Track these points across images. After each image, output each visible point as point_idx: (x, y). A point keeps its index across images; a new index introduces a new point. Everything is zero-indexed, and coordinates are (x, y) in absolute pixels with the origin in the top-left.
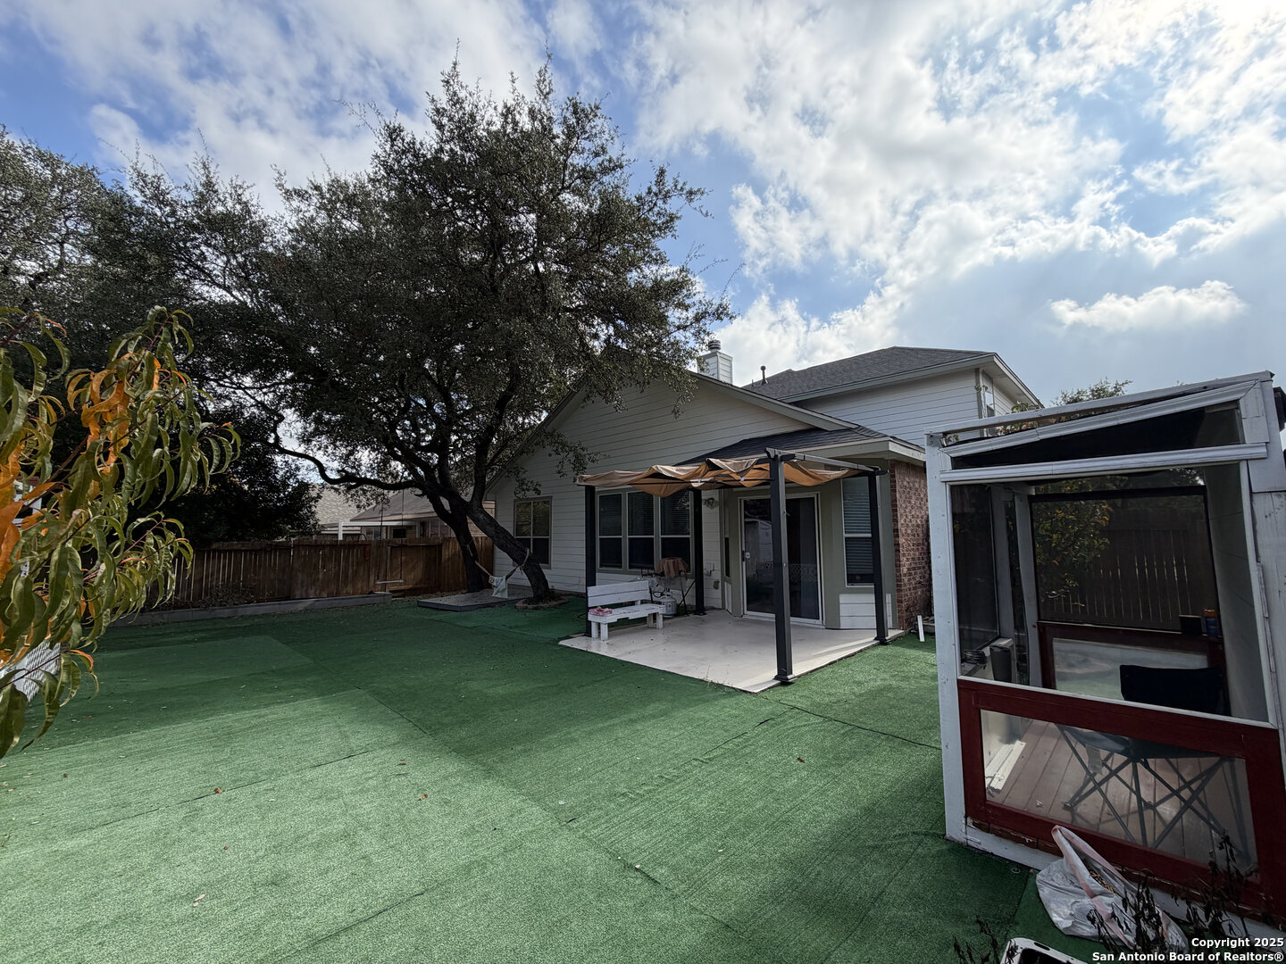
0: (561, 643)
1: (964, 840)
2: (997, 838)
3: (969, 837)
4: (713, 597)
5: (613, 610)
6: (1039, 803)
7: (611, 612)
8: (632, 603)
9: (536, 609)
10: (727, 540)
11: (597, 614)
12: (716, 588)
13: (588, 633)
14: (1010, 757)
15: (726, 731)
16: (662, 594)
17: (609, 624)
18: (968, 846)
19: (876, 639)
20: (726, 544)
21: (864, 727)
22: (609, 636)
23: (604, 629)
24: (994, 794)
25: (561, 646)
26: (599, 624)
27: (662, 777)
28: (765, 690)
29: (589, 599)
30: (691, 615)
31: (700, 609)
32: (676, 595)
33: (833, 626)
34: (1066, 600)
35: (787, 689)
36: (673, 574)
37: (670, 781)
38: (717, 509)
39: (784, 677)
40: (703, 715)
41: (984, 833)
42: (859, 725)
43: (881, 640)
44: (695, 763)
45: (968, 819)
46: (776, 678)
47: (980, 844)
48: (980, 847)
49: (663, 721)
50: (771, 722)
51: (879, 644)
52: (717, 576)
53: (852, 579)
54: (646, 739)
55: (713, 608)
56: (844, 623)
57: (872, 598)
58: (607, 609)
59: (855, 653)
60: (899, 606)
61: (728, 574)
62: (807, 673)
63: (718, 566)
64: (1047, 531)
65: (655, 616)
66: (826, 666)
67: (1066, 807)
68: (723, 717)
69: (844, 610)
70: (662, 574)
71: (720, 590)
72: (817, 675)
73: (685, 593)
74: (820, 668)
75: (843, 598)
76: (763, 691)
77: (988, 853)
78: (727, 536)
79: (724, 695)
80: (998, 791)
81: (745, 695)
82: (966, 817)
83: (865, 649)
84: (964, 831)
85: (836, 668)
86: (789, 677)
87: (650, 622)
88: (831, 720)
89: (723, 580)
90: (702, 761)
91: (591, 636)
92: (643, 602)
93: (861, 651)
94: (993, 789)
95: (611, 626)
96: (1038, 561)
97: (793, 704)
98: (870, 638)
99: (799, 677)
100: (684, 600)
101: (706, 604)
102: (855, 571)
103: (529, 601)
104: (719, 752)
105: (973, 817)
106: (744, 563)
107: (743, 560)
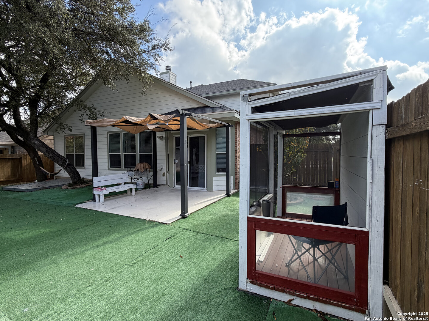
0: (77, 206)
1: (245, 289)
2: (259, 287)
3: (248, 287)
4: (162, 179)
5: (107, 188)
6: (277, 265)
7: (105, 189)
8: (120, 184)
9: (72, 189)
10: (168, 154)
11: (98, 191)
12: (164, 175)
13: (94, 200)
14: (268, 243)
15: (149, 246)
16: (138, 179)
17: (104, 195)
18: (247, 291)
19: (226, 194)
20: (168, 156)
21: (213, 234)
22: (105, 201)
23: (102, 198)
24: (260, 263)
25: (77, 207)
26: (99, 195)
27: (102, 279)
28: (174, 222)
29: (94, 183)
30: (151, 188)
31: (156, 185)
32: (145, 180)
33: (211, 190)
34: (291, 176)
35: (184, 220)
36: (143, 170)
37: (106, 281)
38: (164, 141)
39: (183, 215)
40: (138, 238)
41: (254, 285)
42: (211, 234)
43: (228, 195)
44: (126, 267)
45: (248, 280)
46: (180, 215)
47: (252, 290)
48: (252, 291)
49: (116, 244)
50: (172, 238)
51: (227, 197)
52: (164, 170)
53: (218, 171)
54: (102, 256)
55: (162, 185)
56: (215, 188)
57: (225, 178)
58: (104, 188)
59: (217, 201)
60: (236, 181)
61: (168, 170)
62: (195, 212)
63: (165, 166)
64: (288, 150)
65: (131, 189)
66: (204, 207)
67: (287, 266)
68: (148, 238)
69: (215, 183)
70: (138, 170)
71: (165, 177)
72: (199, 212)
73: (149, 179)
74: (201, 209)
75: (215, 178)
76: (173, 222)
77: (255, 293)
78: (168, 153)
79: (154, 226)
80: (262, 262)
81: (164, 225)
82: (247, 279)
83: (221, 199)
84: (246, 285)
85: (208, 208)
86: (186, 214)
87: (129, 193)
88: (200, 233)
89: (167, 172)
90: (130, 265)
91: (95, 201)
92: (125, 183)
93: (219, 200)
94: (260, 261)
95: (106, 196)
96: (284, 162)
97: (185, 227)
98: (224, 194)
99: (191, 214)
100: (148, 182)
101: (158, 183)
102: (219, 167)
103: (69, 185)
104: (141, 258)
105: (250, 279)
106: (175, 165)
107: (175, 163)
